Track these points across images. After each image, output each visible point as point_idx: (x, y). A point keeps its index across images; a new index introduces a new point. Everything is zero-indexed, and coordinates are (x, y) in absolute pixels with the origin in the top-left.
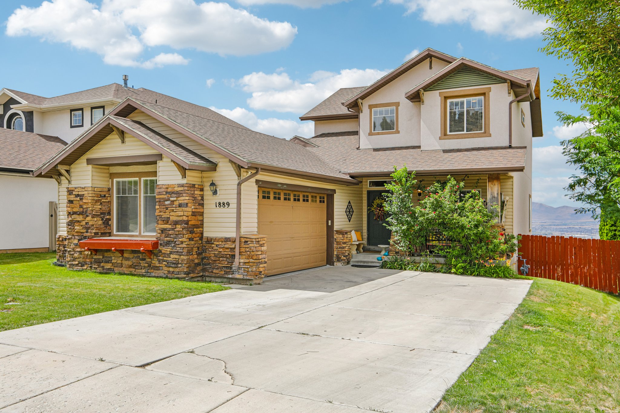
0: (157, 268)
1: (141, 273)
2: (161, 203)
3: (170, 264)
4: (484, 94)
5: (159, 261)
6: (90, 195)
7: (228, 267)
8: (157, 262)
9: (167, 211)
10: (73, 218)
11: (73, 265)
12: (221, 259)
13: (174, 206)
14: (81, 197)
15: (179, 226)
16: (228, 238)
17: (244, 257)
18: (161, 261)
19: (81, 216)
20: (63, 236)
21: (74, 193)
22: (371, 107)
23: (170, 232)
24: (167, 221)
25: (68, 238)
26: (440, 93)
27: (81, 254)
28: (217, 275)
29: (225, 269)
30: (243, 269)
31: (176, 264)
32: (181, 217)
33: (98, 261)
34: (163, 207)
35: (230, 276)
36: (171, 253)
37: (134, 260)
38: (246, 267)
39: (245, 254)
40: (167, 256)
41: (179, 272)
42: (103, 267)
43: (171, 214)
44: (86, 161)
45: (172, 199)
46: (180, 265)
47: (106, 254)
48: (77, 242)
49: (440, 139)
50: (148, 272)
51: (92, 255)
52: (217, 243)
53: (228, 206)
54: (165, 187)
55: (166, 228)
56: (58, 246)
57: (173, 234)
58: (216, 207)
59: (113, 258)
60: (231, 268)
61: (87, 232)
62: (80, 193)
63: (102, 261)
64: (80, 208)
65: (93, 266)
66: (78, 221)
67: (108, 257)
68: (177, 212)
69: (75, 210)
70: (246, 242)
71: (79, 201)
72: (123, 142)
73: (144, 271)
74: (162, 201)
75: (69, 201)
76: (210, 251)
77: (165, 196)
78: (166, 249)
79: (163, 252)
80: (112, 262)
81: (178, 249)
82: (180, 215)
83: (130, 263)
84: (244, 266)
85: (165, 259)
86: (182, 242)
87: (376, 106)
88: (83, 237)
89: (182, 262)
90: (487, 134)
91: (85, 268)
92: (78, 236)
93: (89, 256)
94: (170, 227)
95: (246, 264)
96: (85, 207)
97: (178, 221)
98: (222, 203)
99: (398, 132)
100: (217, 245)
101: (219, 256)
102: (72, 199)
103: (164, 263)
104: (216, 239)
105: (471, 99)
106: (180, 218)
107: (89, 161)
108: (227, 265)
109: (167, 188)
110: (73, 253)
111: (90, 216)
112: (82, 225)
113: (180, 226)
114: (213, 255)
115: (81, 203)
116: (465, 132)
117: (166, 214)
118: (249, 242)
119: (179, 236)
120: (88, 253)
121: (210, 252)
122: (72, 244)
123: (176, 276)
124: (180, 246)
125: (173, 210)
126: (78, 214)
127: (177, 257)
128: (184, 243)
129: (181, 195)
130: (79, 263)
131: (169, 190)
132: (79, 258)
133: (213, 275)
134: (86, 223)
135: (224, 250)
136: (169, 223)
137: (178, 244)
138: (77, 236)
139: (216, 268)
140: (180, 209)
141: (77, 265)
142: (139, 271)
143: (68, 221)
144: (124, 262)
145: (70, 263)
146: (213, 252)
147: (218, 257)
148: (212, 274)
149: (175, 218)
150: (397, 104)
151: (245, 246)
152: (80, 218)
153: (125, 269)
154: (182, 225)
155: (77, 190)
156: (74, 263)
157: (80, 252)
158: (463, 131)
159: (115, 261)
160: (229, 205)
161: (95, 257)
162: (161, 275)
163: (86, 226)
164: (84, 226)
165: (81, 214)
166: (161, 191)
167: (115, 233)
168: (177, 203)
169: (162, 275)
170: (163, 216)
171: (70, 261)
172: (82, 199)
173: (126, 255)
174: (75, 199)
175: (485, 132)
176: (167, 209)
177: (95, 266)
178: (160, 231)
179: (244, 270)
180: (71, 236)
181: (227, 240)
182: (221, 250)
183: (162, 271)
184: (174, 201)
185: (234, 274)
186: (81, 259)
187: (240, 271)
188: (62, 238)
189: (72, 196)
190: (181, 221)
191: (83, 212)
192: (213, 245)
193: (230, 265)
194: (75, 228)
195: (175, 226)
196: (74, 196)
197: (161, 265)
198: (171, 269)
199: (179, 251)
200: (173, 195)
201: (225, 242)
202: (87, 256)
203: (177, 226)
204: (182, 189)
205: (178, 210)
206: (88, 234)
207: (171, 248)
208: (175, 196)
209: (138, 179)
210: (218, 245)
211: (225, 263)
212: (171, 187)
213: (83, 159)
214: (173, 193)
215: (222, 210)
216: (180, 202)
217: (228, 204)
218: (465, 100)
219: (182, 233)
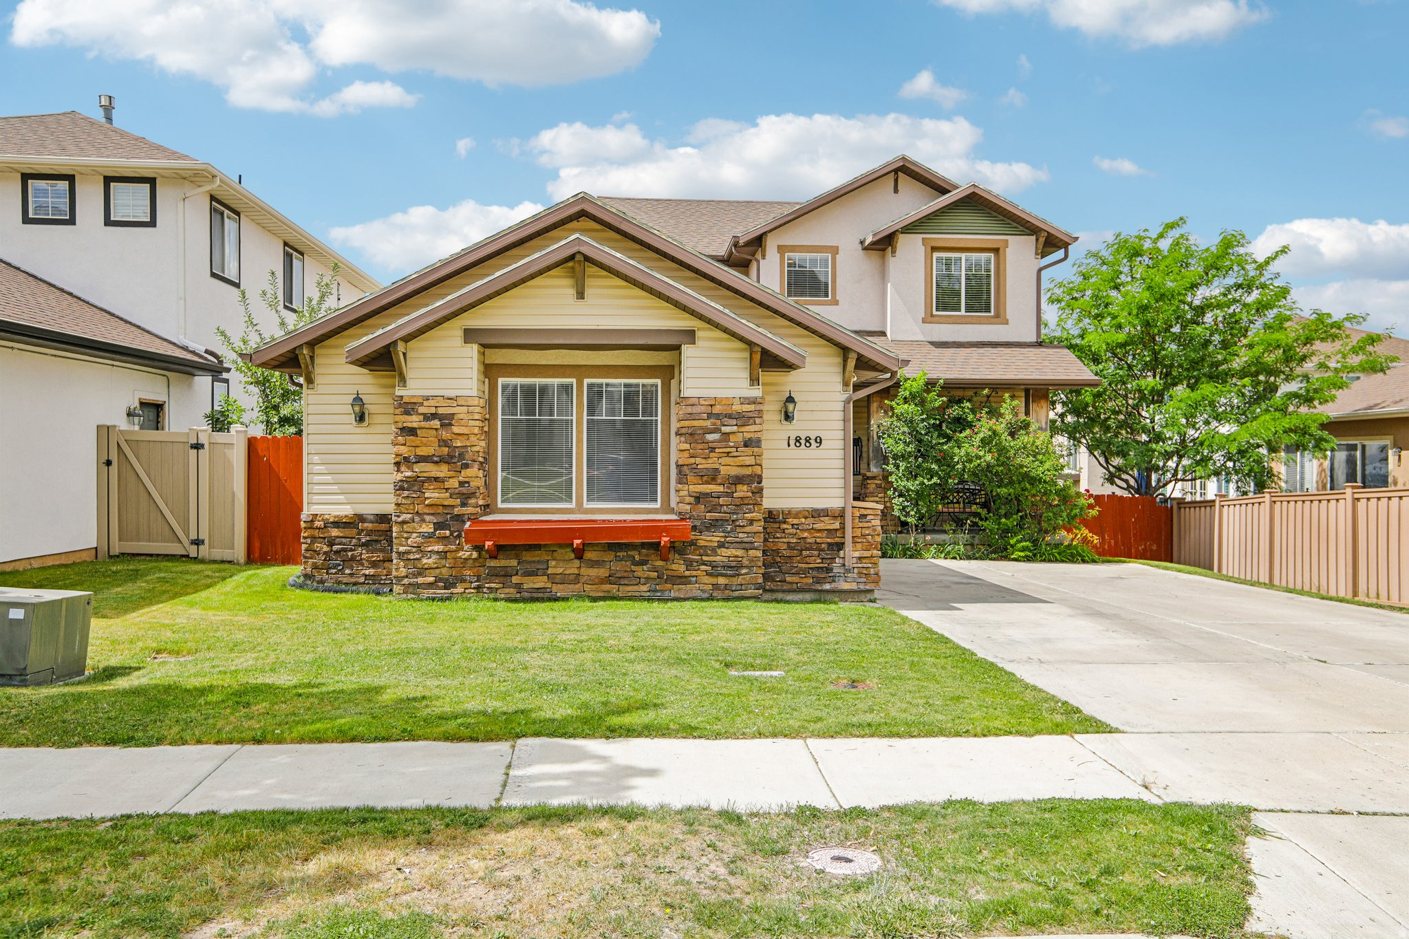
0: (683, 580)
1: (637, 594)
2: (696, 437)
3: (719, 569)
4: (996, 251)
5: (689, 564)
6: (477, 416)
7: (822, 568)
8: (683, 568)
9: (712, 455)
10: (417, 470)
11: (418, 586)
12: (804, 553)
13: (732, 444)
14: (447, 421)
15: (745, 488)
16: (822, 510)
17: (859, 546)
18: (695, 564)
19: (444, 467)
20: (326, 516)
21: (421, 410)
22: (782, 249)
23: (721, 501)
24: (713, 476)
25: (400, 519)
26: (923, 239)
27: (446, 558)
28: (795, 586)
29: (815, 573)
30: (856, 571)
31: (734, 568)
32: (750, 468)
33: (503, 573)
34: (701, 446)
35: (827, 587)
36: (721, 545)
37: (617, 567)
38: (865, 565)
39: (860, 540)
40: (709, 552)
41: (741, 585)
42: (519, 587)
43: (723, 461)
44: (460, 333)
45: (724, 429)
46: (744, 571)
47: (527, 556)
48: (432, 530)
49: (924, 321)
50: (656, 591)
51: (481, 560)
52: (795, 521)
53: (818, 445)
54: (707, 403)
55: (708, 491)
56: (309, 541)
57: (727, 505)
58: (789, 445)
59: (553, 563)
60: (829, 570)
61: (463, 505)
62: (441, 411)
63: (515, 573)
64: (439, 446)
65: (487, 585)
66: (436, 479)
67: (534, 562)
68: (741, 458)
69: (422, 451)
70: (863, 516)
71: (436, 429)
72: (581, 295)
73: (645, 588)
74: (698, 432)
75: (403, 429)
76: (778, 538)
77: (708, 423)
78: (709, 538)
79: (701, 543)
80: (549, 572)
81: (741, 535)
82: (748, 463)
83: (603, 572)
84: (860, 565)
85: (705, 558)
86: (751, 522)
87: (793, 249)
88: (449, 516)
89: (750, 563)
90: (1000, 318)
91: (459, 590)
92: (432, 514)
93: (471, 561)
94: (721, 489)
95: (864, 561)
96: (459, 444)
97: (743, 476)
98: (803, 438)
99: (836, 303)
100: (792, 525)
101: (801, 547)
102: (415, 425)
103: (703, 567)
104: (788, 513)
105: (974, 256)
106: (748, 471)
107: (470, 335)
108: (821, 565)
109: (711, 406)
110: (418, 556)
111: (476, 466)
112: (447, 489)
113: (746, 486)
114: (785, 546)
115: (445, 435)
116: (963, 312)
117: (710, 461)
118: (869, 517)
119: (745, 508)
120: (471, 554)
121: (777, 540)
122: (415, 535)
123: (736, 594)
124: (748, 529)
125: (728, 453)
126: (436, 463)
127: (740, 553)
128: (755, 524)
129: (751, 421)
130: (438, 579)
131: (717, 409)
132: (437, 568)
133: (785, 588)
134: (462, 484)
135: (811, 533)
136: (719, 481)
137: (744, 526)
138: (428, 514)
139: (793, 571)
140: (749, 450)
141: (430, 585)
142: (630, 588)
143: (399, 478)
144: (584, 571)
145: (406, 581)
146: (784, 540)
147: (797, 550)
148: (782, 586)
149: (734, 471)
150: (834, 250)
151: (861, 525)
152: (442, 471)
153: (587, 587)
154: (753, 486)
155: (432, 403)
156: (420, 580)
157: (443, 555)
158: (959, 310)
159: (560, 570)
160: (821, 443)
161: (493, 563)
162: (694, 595)
163: (464, 490)
164: (457, 491)
165: (445, 462)
166: (695, 411)
167: (500, 505)
168: (739, 438)
169: (699, 593)
170: (699, 467)
171: (407, 577)
172: (451, 425)
173: (589, 555)
174: (423, 424)
175: (997, 316)
176: (713, 450)
177: (493, 585)
178: (692, 500)
179: (860, 573)
180: (411, 515)
181: (817, 514)
182: (806, 535)
183: (697, 585)
184: (728, 434)
185: (834, 581)
186: (444, 571)
187: (849, 575)
188: (323, 520)
189: (414, 418)
190: (749, 475)
191: (452, 457)
192: (785, 526)
193: (826, 565)
194: (427, 495)
195: (734, 486)
196: (421, 417)
197: (694, 573)
198: (722, 581)
199: (746, 540)
200: (726, 421)
201: (813, 517)
202: (465, 563)
203: (739, 487)
204: (752, 407)
205: (742, 454)
206: (469, 510)
207: (722, 534)
208: (735, 423)
209: (574, 381)
210: (797, 525)
211: (815, 560)
212: (724, 402)
213: (454, 329)
214: (730, 416)
215: (803, 452)
216: (748, 436)
217: (819, 441)
218: (963, 256)
219: (751, 502)
